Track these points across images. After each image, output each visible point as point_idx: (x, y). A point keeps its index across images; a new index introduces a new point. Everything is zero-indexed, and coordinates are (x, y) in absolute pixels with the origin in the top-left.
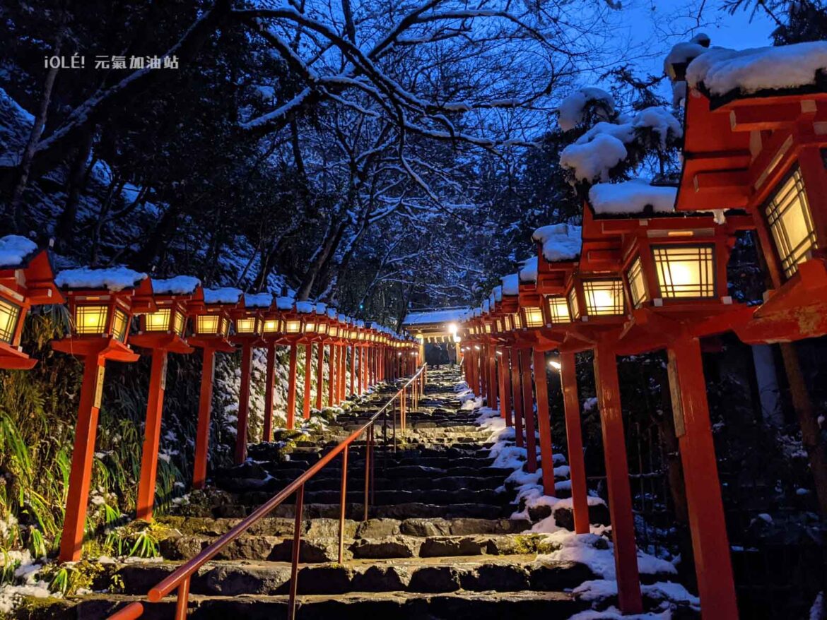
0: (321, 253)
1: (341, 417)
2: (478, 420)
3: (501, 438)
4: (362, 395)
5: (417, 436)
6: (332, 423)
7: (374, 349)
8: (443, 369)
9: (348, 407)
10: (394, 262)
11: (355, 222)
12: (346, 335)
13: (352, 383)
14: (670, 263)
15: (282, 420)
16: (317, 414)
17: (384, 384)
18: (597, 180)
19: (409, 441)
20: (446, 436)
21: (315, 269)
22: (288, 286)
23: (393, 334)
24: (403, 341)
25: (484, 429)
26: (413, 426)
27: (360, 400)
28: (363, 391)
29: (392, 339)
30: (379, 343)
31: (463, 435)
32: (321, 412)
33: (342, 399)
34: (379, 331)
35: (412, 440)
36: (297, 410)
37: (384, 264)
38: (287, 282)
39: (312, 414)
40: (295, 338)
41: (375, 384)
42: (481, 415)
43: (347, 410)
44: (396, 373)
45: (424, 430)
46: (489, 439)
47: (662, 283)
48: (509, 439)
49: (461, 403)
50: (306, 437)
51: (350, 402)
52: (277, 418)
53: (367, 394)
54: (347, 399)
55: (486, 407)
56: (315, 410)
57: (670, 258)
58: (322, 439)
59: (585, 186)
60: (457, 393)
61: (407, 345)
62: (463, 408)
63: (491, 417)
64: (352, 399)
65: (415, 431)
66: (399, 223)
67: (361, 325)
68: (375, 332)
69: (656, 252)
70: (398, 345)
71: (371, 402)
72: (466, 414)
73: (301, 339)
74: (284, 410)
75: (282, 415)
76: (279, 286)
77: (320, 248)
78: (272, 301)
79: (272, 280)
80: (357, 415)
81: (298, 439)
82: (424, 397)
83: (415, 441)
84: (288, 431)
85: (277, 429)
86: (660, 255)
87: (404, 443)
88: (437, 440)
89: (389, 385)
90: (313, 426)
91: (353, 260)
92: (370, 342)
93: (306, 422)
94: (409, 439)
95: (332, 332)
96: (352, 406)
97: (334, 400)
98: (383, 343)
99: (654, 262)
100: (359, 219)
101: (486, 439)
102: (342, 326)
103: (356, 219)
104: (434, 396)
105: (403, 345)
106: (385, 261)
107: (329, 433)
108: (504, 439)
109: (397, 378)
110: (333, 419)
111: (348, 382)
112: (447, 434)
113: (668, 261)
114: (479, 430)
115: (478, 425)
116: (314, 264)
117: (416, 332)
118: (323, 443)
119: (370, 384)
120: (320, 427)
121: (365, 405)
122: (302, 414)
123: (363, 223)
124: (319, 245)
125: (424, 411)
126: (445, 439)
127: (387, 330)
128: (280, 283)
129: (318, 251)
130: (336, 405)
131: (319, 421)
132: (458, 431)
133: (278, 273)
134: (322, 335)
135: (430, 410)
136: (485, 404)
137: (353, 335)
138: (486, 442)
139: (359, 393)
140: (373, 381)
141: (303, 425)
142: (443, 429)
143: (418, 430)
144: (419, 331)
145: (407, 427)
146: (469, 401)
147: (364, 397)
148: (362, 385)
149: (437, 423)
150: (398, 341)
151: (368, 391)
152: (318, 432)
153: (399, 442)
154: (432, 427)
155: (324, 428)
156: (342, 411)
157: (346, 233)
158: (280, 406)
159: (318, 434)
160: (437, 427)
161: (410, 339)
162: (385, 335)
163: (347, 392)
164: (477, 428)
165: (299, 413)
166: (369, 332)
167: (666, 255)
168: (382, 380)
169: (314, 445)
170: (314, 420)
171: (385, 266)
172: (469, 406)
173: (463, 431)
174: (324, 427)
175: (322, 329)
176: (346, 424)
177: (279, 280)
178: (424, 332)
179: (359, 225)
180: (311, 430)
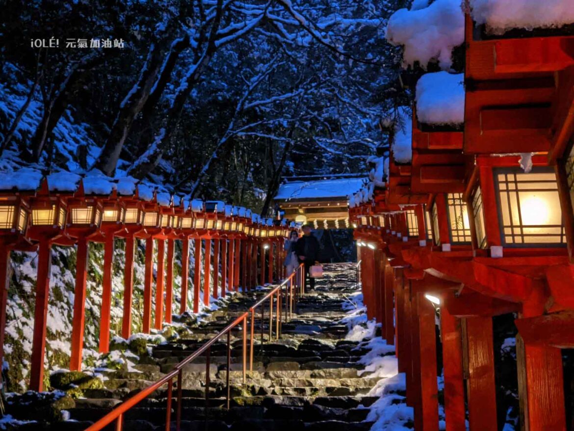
0: (138, 95)
1: (159, 349)
2: (364, 359)
3: (388, 391)
4: (200, 312)
5: (266, 384)
6: (144, 360)
7: (221, 240)
8: (335, 270)
9: (173, 333)
10: (257, 106)
11: (194, 44)
12: (174, 222)
13: (184, 293)
14: (520, 193)
15: (66, 355)
16: (122, 347)
17: (237, 294)
18: (434, 66)
19: (252, 390)
20: (310, 384)
21: (128, 120)
22: (91, 141)
23: (255, 217)
24: (270, 228)
25: (369, 373)
26: (265, 365)
27: (195, 321)
28: (201, 305)
29: (255, 226)
30: (229, 232)
31: (335, 384)
32: (128, 342)
33: (168, 320)
34: (228, 214)
35: (257, 389)
36: (90, 338)
37: (242, 109)
38: (90, 135)
39: (113, 346)
40: (84, 233)
41: (223, 294)
42: (370, 350)
43: (170, 339)
44: (259, 276)
45: (279, 372)
46: (372, 390)
47: (506, 222)
48: (399, 392)
49: (346, 330)
50: (101, 381)
51: (178, 325)
52: (57, 352)
53: (208, 311)
54: (175, 319)
55: (380, 338)
56: (119, 339)
57: (521, 186)
58: (124, 385)
59: (416, 72)
60: (346, 311)
61: (278, 233)
62: (348, 338)
63: (382, 355)
64: (182, 320)
65: (267, 376)
66: (266, 46)
67: (198, 206)
68: (221, 216)
69: (501, 177)
70: (263, 234)
71: (213, 324)
72: (348, 349)
73: (95, 234)
74: (68, 340)
75: (66, 348)
76: (77, 141)
77: (136, 87)
78: (41, 181)
79: (65, 132)
80: (184, 347)
81: (86, 386)
82: (295, 317)
83: (262, 391)
84: (72, 374)
85: (56, 368)
86: (507, 182)
87: (246, 394)
88: (296, 390)
89: (246, 297)
90: (113, 364)
91: (193, 102)
92: (213, 231)
93: (102, 358)
94: (253, 388)
95: (150, 219)
96: (180, 331)
97: (152, 321)
98: (236, 233)
99: (497, 191)
100: (200, 40)
101: (368, 390)
102: (166, 210)
103: (196, 39)
104: (310, 315)
105: (271, 233)
106: (243, 104)
107: (137, 374)
108: (392, 392)
109: (261, 283)
110: (147, 353)
111: (177, 293)
112: (312, 380)
113: (517, 191)
114: (362, 375)
115: (362, 367)
116: (128, 111)
117: (296, 212)
118: (123, 392)
119: (215, 295)
120: (125, 365)
121: (204, 329)
122: (98, 345)
123: (205, 47)
124: (134, 82)
125: (288, 342)
126: (308, 389)
127: (243, 212)
128: (78, 137)
129: (134, 90)
130: (155, 331)
131: (123, 356)
132: (330, 376)
133: (77, 122)
134: (129, 225)
135: (296, 341)
136: (378, 332)
137: (186, 223)
138: (368, 395)
139: (196, 309)
140: (219, 290)
141: (98, 363)
142: (308, 372)
143: (271, 374)
144: (301, 211)
145: (255, 369)
146: (357, 327)
147: (203, 316)
148: (201, 296)
149: (300, 363)
150: (262, 227)
151: (210, 307)
152: (120, 374)
153: (239, 393)
154: (292, 368)
155: (131, 367)
156: (163, 340)
157: (183, 58)
158: (63, 334)
159: (120, 377)
160: (302, 369)
161: (283, 223)
162: (238, 219)
163: (175, 307)
164: (359, 373)
165: (94, 344)
166: (211, 217)
167: (516, 182)
168: (236, 289)
169: (110, 395)
170: (115, 355)
171: (242, 113)
172: (357, 335)
173: (339, 376)
174: (130, 365)
175: (131, 215)
176: (165, 362)
177: (78, 132)
178: (308, 211)
179: (199, 48)
180: (109, 370)
